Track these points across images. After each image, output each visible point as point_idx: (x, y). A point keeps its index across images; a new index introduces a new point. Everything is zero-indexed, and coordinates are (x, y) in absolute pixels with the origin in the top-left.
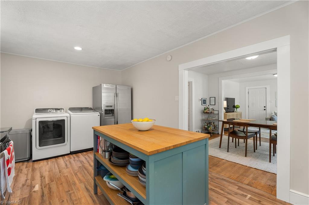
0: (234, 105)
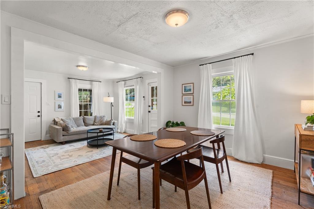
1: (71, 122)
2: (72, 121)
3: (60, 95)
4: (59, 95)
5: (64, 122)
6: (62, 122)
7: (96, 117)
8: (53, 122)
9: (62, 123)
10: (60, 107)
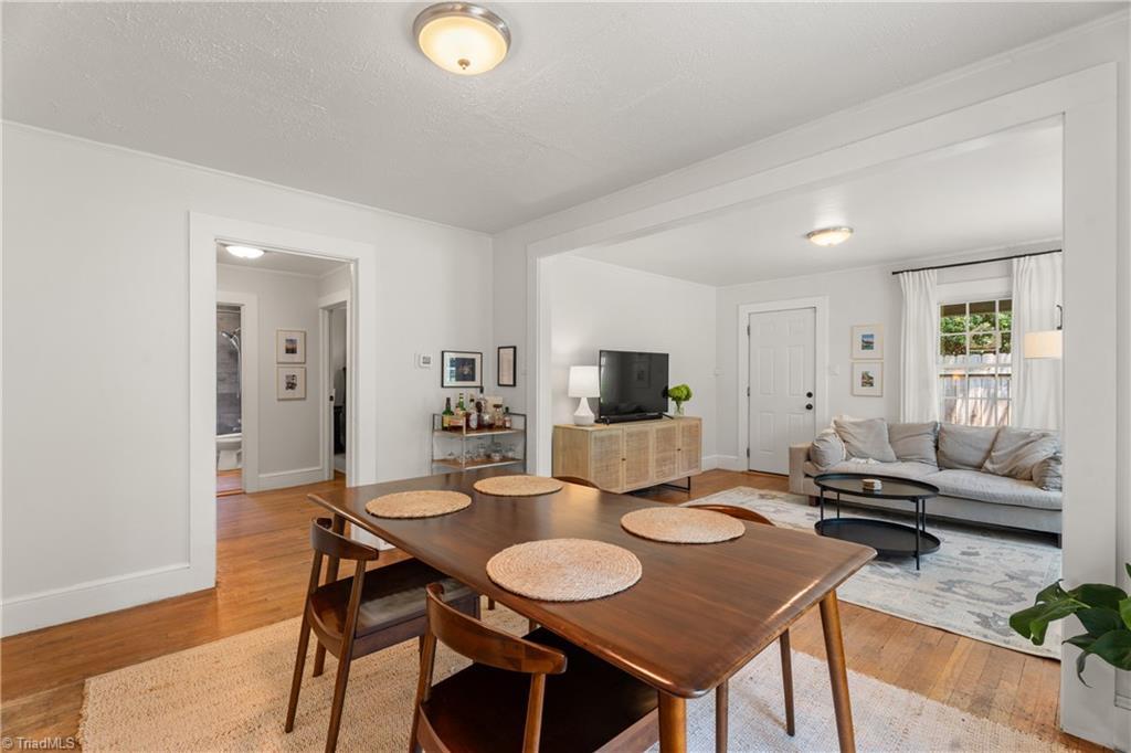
0: (667, 387)
3: (870, 340)
4: (865, 340)
10: (867, 380)
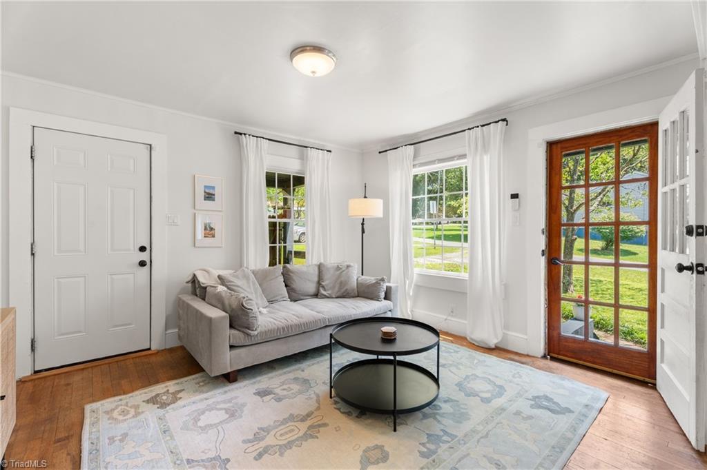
1: (249, 287)
2: (254, 284)
3: (211, 191)
4: (207, 191)
5: (228, 288)
6: (221, 288)
7: (323, 269)
8: (190, 285)
9: (224, 295)
10: (209, 231)
